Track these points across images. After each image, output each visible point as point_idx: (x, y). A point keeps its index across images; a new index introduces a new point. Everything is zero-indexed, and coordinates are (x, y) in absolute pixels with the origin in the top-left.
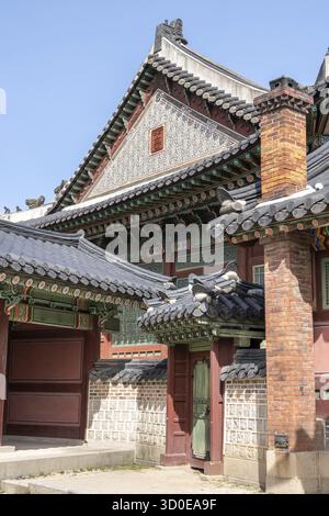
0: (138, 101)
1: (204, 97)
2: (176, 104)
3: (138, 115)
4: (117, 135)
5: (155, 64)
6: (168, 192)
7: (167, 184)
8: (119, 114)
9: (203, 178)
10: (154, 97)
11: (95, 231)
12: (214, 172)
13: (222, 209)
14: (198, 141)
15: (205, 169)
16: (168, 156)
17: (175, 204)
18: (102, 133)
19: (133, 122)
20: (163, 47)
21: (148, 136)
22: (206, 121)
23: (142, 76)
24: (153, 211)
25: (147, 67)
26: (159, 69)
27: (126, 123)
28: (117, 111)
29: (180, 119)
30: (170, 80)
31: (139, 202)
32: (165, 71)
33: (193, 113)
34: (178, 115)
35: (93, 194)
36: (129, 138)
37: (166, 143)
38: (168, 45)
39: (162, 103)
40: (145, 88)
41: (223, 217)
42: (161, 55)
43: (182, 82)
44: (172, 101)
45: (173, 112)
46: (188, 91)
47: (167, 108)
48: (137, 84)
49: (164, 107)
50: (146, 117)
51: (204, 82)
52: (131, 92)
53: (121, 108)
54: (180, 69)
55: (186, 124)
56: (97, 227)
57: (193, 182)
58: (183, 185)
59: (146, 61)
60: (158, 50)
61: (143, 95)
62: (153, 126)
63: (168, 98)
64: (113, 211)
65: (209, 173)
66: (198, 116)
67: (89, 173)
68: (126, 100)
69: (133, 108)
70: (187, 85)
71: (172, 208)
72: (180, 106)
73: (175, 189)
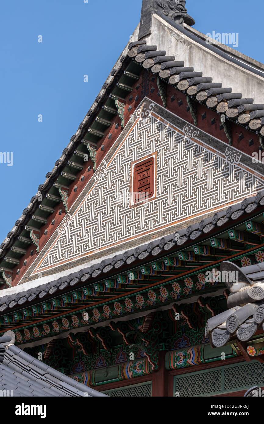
0: (113, 116)
1: (219, 109)
2: (174, 121)
3: (112, 140)
4: (78, 172)
5: (140, 58)
6: (155, 267)
7: (155, 253)
8: (81, 137)
9: (214, 243)
10: (139, 111)
11: (37, 334)
12: (232, 235)
13: (230, 298)
14: (210, 182)
15: (217, 230)
16: (161, 207)
17: (169, 287)
18: (53, 169)
19: (105, 151)
20: (154, 29)
21: (129, 174)
22: (222, 149)
23: (118, 76)
24: (133, 299)
25: (128, 61)
26: (146, 65)
27: (94, 153)
28: (78, 133)
29: (181, 145)
30: (164, 82)
31: (108, 284)
32: (156, 69)
33: (201, 136)
34: (178, 140)
35: (38, 270)
36: (97, 177)
37: (159, 186)
38: (161, 27)
39: (152, 121)
40: (124, 95)
41: (232, 311)
42: (149, 42)
43: (183, 85)
44: (168, 116)
45: (169, 134)
46: (193, 99)
47: (160, 128)
48: (111, 88)
49: (154, 126)
50: (126, 142)
51: (219, 85)
52: (102, 102)
53: (85, 128)
54: (181, 64)
55: (191, 153)
56: (40, 327)
57: (197, 250)
58: (181, 257)
59: (126, 52)
60: (145, 34)
61: (121, 108)
62: (137, 157)
63: (161, 112)
64: (66, 300)
65: (223, 235)
66: (210, 141)
67: (32, 235)
68: (93, 116)
69: (105, 128)
70: (192, 90)
71: (165, 294)
72: (181, 125)
73: (167, 262)
